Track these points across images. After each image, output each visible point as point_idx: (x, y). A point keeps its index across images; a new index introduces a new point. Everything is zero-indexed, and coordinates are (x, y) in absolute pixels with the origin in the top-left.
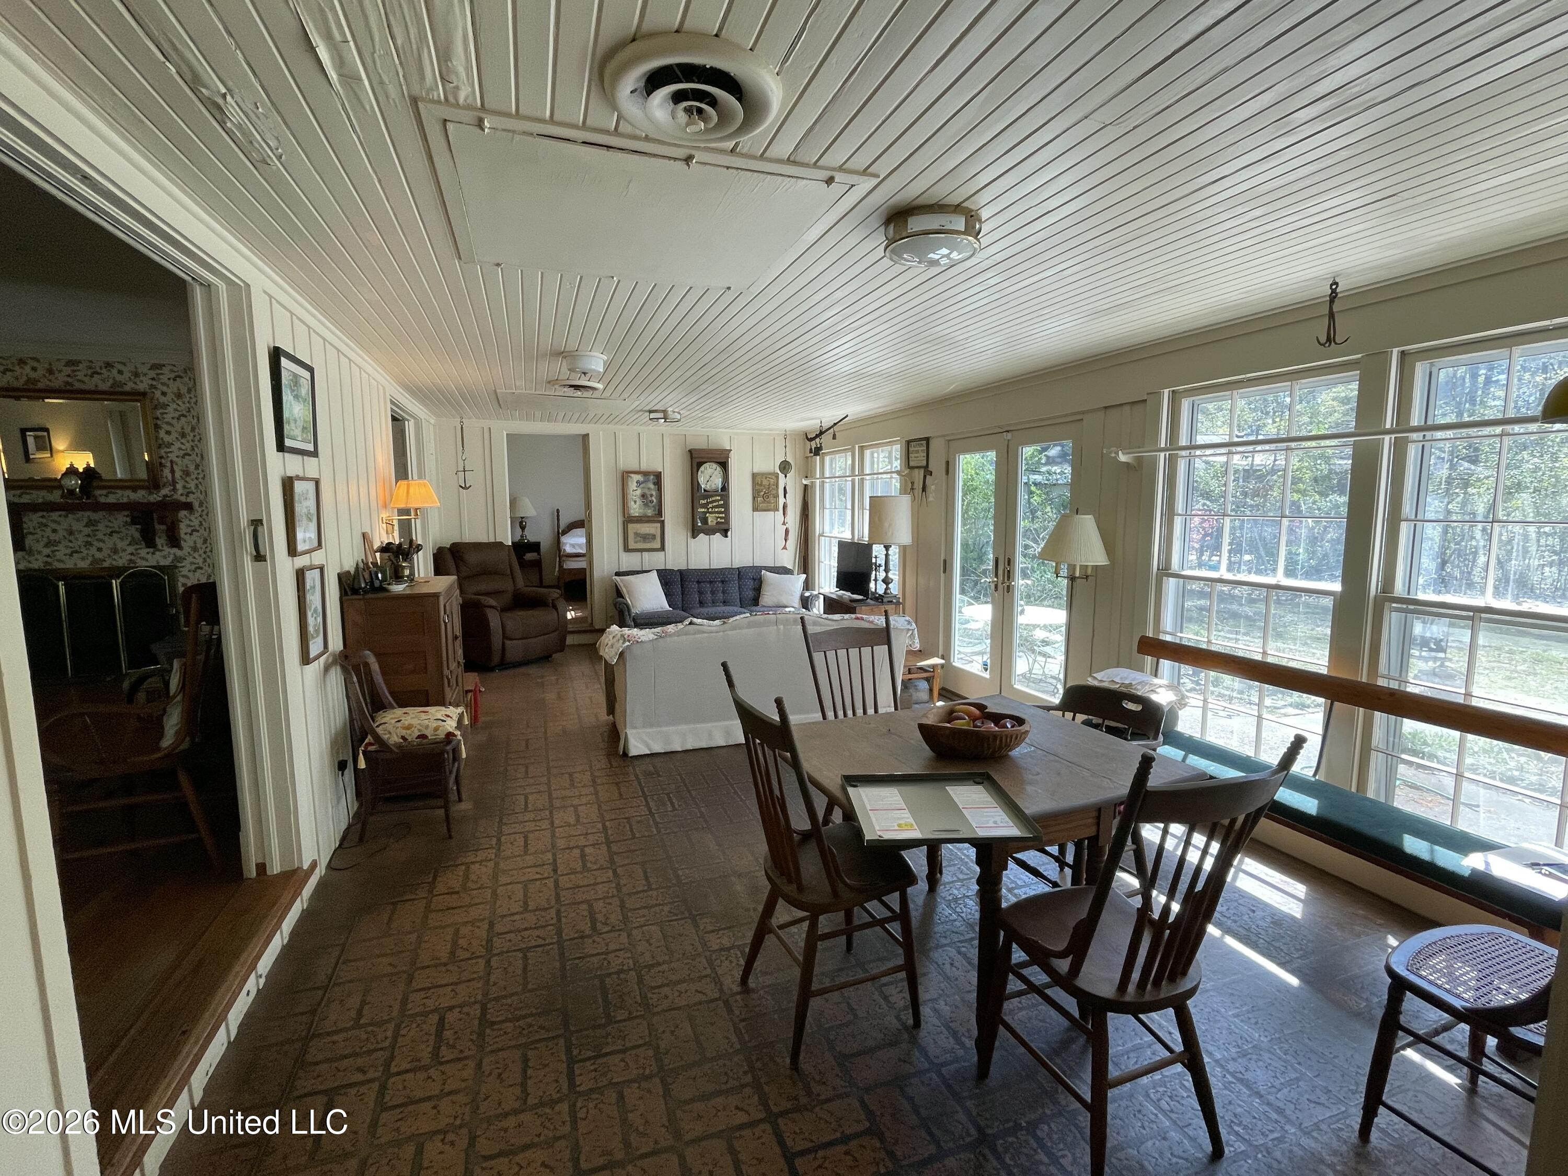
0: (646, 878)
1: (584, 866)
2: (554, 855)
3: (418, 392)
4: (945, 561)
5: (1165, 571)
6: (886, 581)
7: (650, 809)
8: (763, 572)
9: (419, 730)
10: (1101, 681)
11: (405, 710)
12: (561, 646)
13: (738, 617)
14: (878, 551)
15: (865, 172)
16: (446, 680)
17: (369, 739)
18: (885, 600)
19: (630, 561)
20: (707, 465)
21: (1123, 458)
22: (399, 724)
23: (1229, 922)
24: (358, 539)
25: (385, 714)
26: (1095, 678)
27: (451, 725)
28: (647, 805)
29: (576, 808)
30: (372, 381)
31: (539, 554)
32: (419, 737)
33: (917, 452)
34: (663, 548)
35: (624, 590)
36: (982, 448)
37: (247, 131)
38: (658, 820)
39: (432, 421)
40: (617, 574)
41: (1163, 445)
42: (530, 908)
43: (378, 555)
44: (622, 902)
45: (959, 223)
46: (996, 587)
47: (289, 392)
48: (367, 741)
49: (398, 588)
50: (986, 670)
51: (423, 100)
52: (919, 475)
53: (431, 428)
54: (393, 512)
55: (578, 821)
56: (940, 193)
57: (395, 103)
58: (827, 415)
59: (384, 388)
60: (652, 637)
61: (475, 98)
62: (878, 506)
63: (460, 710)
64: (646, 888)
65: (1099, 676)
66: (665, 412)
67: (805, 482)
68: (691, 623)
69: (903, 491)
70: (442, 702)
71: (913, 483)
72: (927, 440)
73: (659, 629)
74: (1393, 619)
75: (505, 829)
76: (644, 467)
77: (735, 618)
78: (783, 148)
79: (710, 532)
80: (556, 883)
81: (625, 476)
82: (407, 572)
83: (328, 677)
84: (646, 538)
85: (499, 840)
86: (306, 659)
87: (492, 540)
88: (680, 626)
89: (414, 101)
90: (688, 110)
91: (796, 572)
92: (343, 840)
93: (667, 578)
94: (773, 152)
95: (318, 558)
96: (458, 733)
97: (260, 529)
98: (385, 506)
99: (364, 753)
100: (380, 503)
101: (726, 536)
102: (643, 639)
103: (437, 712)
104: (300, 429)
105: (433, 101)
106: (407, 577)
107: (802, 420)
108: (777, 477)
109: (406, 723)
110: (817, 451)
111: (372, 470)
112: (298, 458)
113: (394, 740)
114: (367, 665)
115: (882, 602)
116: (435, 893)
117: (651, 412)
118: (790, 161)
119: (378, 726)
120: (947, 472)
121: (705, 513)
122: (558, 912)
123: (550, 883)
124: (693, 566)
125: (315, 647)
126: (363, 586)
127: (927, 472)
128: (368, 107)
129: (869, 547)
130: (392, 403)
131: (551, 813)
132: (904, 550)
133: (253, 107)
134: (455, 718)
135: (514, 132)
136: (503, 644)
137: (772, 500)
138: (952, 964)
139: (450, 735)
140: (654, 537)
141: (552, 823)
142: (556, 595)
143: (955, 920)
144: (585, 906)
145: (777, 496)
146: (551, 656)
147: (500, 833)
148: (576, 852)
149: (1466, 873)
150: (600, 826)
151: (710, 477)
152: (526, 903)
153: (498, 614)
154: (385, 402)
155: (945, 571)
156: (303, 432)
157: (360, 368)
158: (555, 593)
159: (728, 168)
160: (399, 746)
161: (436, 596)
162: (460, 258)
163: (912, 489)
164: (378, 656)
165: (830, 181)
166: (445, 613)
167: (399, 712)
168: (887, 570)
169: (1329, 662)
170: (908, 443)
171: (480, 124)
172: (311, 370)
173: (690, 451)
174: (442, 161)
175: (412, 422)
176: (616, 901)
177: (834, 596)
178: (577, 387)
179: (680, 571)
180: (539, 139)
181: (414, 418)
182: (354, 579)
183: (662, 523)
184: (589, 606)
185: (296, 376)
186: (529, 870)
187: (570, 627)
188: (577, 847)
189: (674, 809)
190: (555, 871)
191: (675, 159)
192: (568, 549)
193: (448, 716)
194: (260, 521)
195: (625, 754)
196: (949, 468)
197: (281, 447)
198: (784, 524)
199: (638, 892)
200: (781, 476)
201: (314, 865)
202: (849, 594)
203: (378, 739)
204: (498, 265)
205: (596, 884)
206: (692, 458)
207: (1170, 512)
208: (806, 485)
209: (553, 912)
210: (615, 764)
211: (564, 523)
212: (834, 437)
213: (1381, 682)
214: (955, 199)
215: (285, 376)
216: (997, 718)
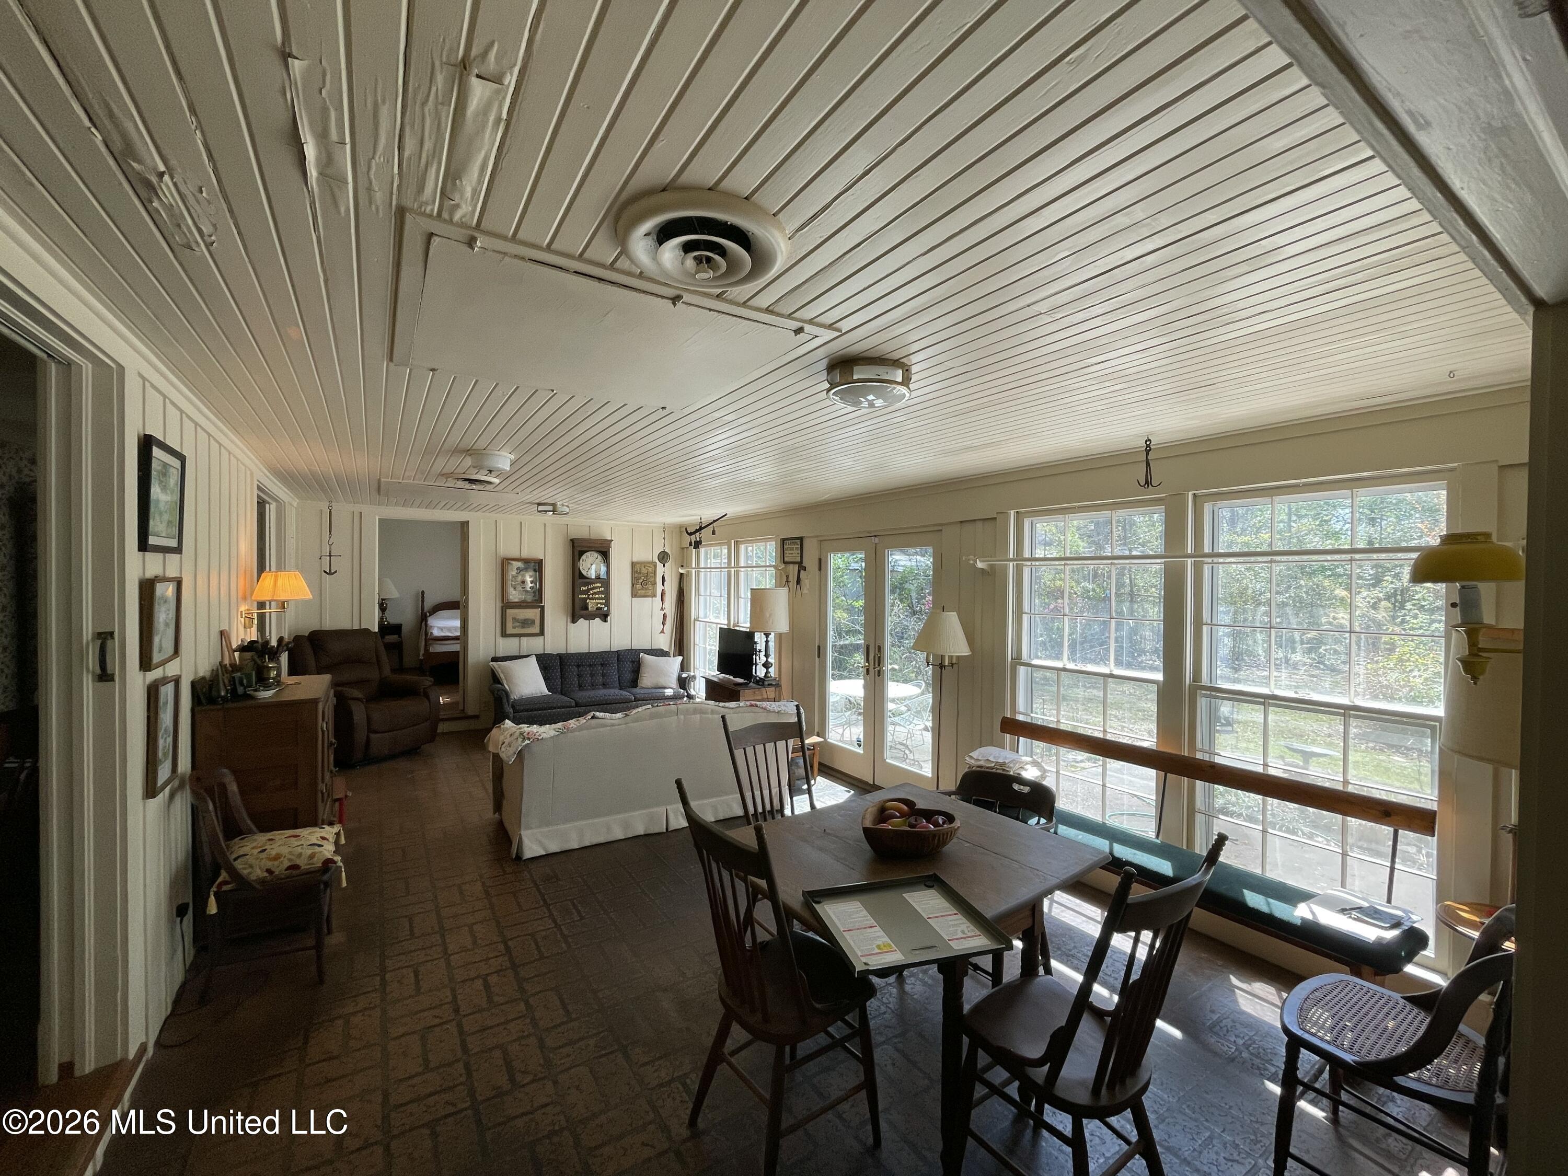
0: (564, 1006)
1: (490, 1000)
2: (453, 990)
3: (288, 478)
4: (819, 647)
5: (1018, 660)
6: (766, 665)
7: (555, 921)
8: (642, 654)
9: (290, 860)
10: (978, 760)
11: (269, 835)
12: (432, 736)
13: (640, 709)
14: (759, 638)
15: (830, 327)
16: (320, 795)
17: (224, 876)
18: (766, 683)
19: (507, 646)
20: (588, 554)
21: (980, 565)
22: (264, 855)
23: (1111, 979)
24: (215, 636)
25: (244, 843)
26: (971, 757)
27: (328, 850)
28: (551, 915)
29: (471, 927)
30: (240, 465)
31: (400, 636)
32: (289, 868)
33: (792, 549)
34: (542, 633)
35: (502, 675)
36: (852, 550)
37: (177, 211)
38: (566, 933)
39: (295, 504)
40: (495, 659)
41: (1011, 556)
42: (432, 1065)
43: (237, 654)
44: (541, 1041)
45: (899, 375)
46: (868, 670)
47: (157, 482)
48: (220, 880)
49: (266, 695)
50: (860, 745)
51: (411, 210)
52: (793, 569)
53: (294, 510)
54: (252, 605)
55: (475, 943)
56: (885, 349)
57: (377, 209)
58: (708, 513)
59: (252, 474)
60: (553, 733)
61: (473, 219)
62: (758, 597)
63: (336, 828)
64: (565, 1019)
65: (975, 754)
66: (554, 505)
67: (681, 571)
68: (593, 717)
69: (779, 585)
70: (314, 822)
71: (787, 577)
72: (801, 539)
73: (560, 725)
74: (1202, 703)
75: (389, 963)
76: (525, 554)
77: (636, 710)
78: (764, 301)
79: (590, 617)
80: (460, 1026)
81: (505, 563)
82: (273, 674)
83: (172, 806)
84: (526, 623)
85: (383, 979)
86: (151, 791)
87: (356, 627)
88: (582, 720)
89: (401, 212)
90: (698, 260)
91: (672, 655)
92: (176, 1003)
93: (547, 663)
94: (754, 302)
95: (172, 669)
96: (338, 858)
97: (109, 642)
98: (245, 598)
99: (216, 894)
100: (240, 595)
101: (606, 621)
102: (544, 736)
103: (311, 835)
104: (165, 524)
105: (424, 214)
106: (273, 678)
107: (683, 516)
108: (655, 566)
109: (274, 853)
110: (697, 544)
111: (234, 561)
112: (159, 556)
113: (258, 873)
114: (223, 787)
115: (763, 685)
116: (308, 1061)
117: (539, 504)
118: (768, 311)
119: (235, 859)
120: (820, 569)
121: (586, 599)
122: (467, 1067)
123: (452, 1027)
124: (573, 649)
125: (164, 773)
126: (223, 694)
127: (801, 567)
128: (342, 210)
129: (750, 636)
130: (259, 488)
131: (443, 936)
132: (780, 636)
133: (195, 190)
134: (332, 839)
135: (505, 254)
136: (368, 737)
137: (650, 587)
138: (893, 1064)
139: (328, 862)
140: (533, 622)
141: (445, 950)
142: (428, 683)
143: (885, 1013)
144: (497, 1053)
145: (655, 584)
146: (419, 748)
147: (384, 969)
148: (479, 983)
149: (1299, 922)
150: (501, 947)
151: (591, 566)
152: (426, 1061)
153: (362, 706)
154: (252, 489)
155: (819, 657)
156: (168, 526)
157: (230, 453)
158: (428, 681)
159: (710, 310)
160: (262, 881)
161: (315, 702)
162: (391, 360)
163: (787, 581)
164: (234, 772)
165: (799, 331)
166: (323, 720)
167: (262, 838)
168: (767, 656)
169: (1157, 738)
170: (783, 541)
171: (471, 242)
172: (182, 458)
173: (572, 540)
174: (409, 273)
175: (274, 506)
176: (533, 1040)
177: (716, 680)
178: (472, 481)
179: (560, 656)
180: (530, 264)
181: (276, 500)
182: (211, 687)
183: (543, 608)
184: (461, 692)
185: (165, 465)
186: (426, 1013)
187: (443, 715)
188: (477, 977)
189: (582, 918)
190: (457, 1011)
191: (663, 297)
192: (436, 633)
193: (323, 838)
194: (111, 634)
195: (519, 857)
196: (821, 565)
197: (143, 545)
198: (662, 609)
199: (555, 1027)
200: (659, 565)
201: (143, 1048)
202: (731, 677)
203: (235, 874)
204: (433, 370)
205: (507, 1022)
206: (573, 547)
207: (1019, 612)
208: (682, 574)
209: (460, 1065)
210: (509, 870)
211: (428, 605)
212: (714, 533)
213: (1199, 756)
214: (896, 355)
215: (155, 465)
216: (929, 815)
